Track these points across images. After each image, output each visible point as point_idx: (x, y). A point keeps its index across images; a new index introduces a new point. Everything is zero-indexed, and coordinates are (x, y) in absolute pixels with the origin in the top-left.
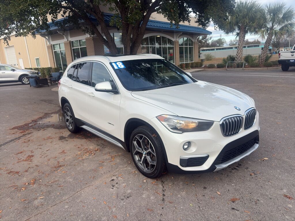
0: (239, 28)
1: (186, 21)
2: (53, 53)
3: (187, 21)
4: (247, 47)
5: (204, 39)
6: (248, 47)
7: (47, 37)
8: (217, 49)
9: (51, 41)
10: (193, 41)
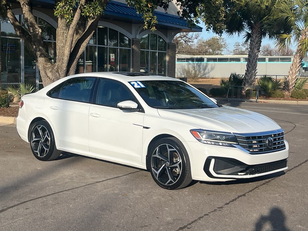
0: (251, 27)
1: (161, 6)
3: (163, 7)
4: (267, 59)
6: (270, 60)
8: (209, 60)
10: (167, 41)
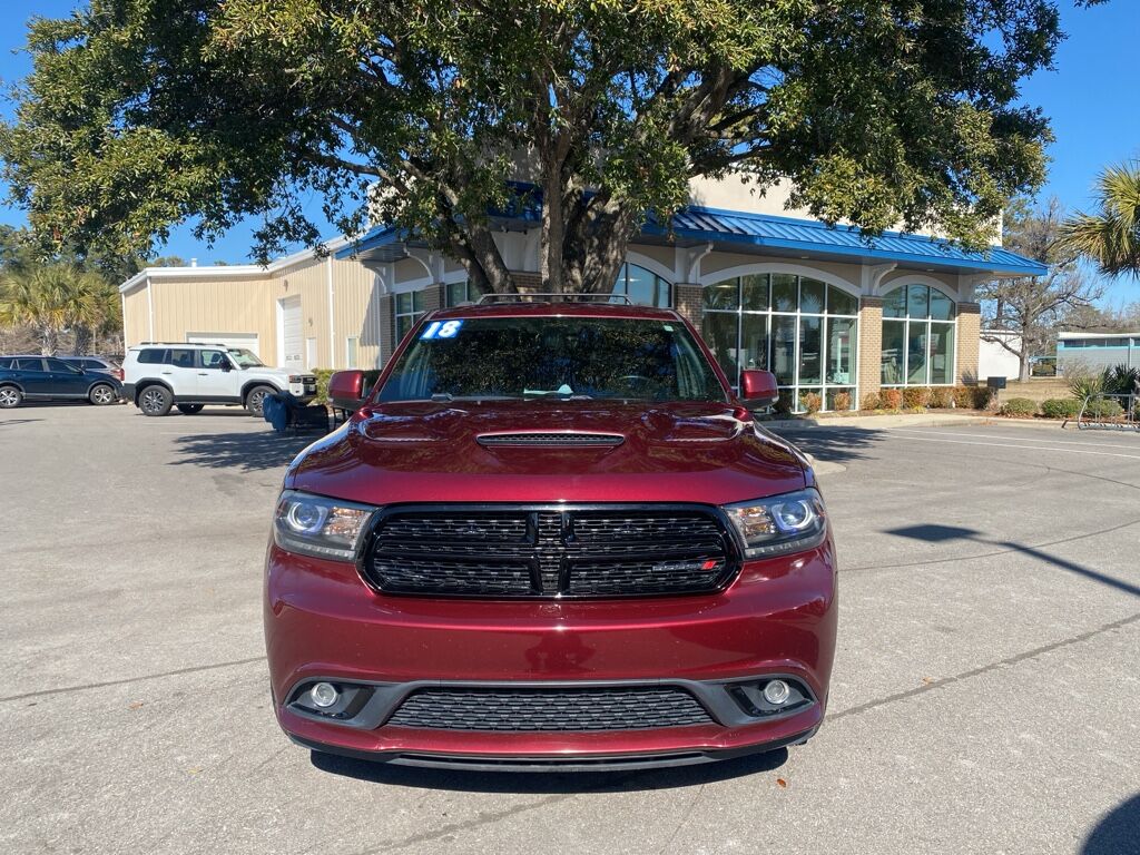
2: (392, 321)
5: (1069, 295)
7: (384, 270)
9: (393, 281)
10: (957, 299)
